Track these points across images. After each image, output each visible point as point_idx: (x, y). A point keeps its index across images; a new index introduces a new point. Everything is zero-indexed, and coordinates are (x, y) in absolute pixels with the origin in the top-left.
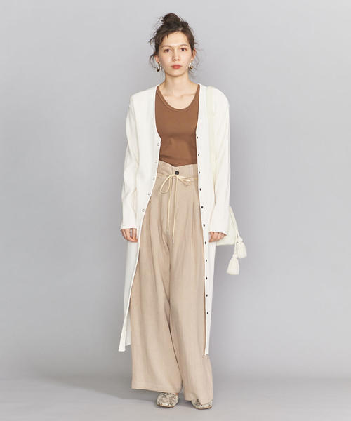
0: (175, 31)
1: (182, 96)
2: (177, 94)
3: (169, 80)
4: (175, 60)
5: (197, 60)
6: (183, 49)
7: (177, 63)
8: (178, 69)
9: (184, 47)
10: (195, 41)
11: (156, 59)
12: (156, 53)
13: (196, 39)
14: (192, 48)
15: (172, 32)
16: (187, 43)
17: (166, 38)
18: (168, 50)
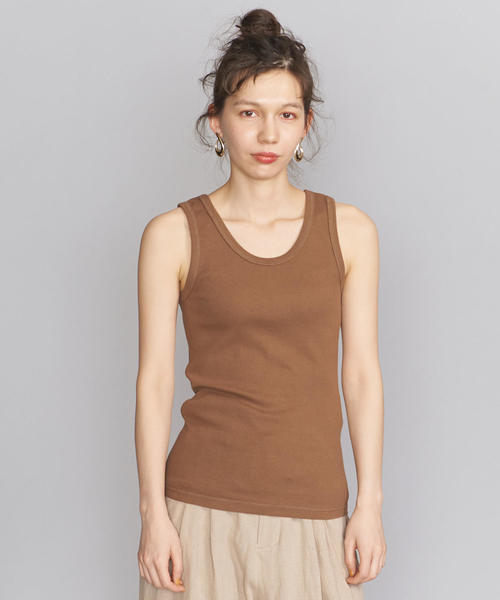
1: (272, 224)
7: (269, 148)
8: (269, 163)
9: (290, 109)
18: (249, 113)
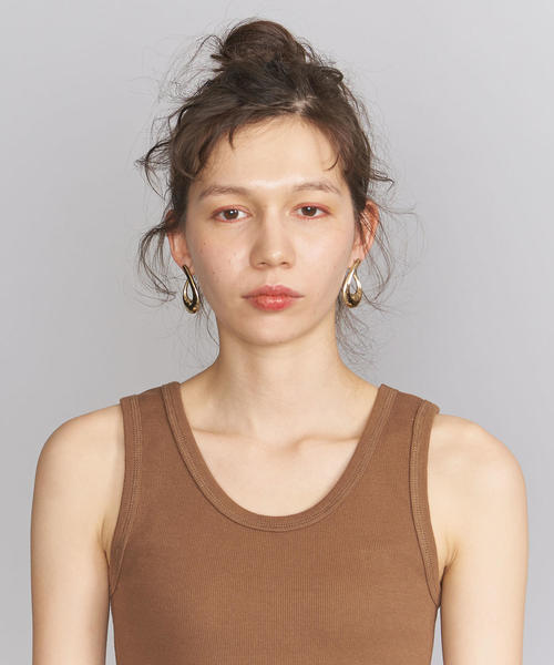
0: (273, 112)
1: (295, 446)
2: (268, 429)
3: (237, 358)
4: (267, 265)
5: (380, 261)
6: (309, 211)
7: (276, 278)
8: (277, 308)
9: (315, 197)
10: (375, 166)
11: (172, 245)
12: (174, 222)
13: (383, 156)
14: (360, 202)
15: (258, 116)
16: (334, 177)
17: (224, 146)
18: (230, 214)
